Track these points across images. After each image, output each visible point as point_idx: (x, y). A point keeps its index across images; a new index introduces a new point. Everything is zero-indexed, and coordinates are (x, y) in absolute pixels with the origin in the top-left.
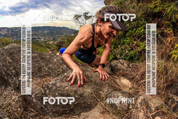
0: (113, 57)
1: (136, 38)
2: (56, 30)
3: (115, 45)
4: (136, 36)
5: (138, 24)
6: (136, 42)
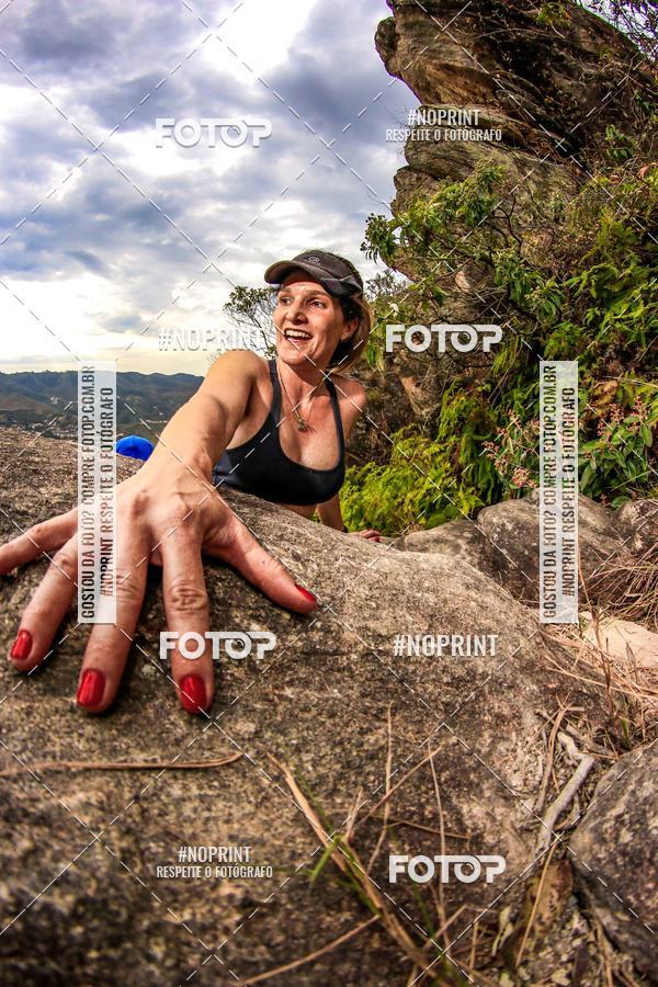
0: (473, 503)
1: (609, 359)
2: (141, 394)
3: (477, 432)
4: (610, 351)
5: (605, 280)
6: (614, 384)
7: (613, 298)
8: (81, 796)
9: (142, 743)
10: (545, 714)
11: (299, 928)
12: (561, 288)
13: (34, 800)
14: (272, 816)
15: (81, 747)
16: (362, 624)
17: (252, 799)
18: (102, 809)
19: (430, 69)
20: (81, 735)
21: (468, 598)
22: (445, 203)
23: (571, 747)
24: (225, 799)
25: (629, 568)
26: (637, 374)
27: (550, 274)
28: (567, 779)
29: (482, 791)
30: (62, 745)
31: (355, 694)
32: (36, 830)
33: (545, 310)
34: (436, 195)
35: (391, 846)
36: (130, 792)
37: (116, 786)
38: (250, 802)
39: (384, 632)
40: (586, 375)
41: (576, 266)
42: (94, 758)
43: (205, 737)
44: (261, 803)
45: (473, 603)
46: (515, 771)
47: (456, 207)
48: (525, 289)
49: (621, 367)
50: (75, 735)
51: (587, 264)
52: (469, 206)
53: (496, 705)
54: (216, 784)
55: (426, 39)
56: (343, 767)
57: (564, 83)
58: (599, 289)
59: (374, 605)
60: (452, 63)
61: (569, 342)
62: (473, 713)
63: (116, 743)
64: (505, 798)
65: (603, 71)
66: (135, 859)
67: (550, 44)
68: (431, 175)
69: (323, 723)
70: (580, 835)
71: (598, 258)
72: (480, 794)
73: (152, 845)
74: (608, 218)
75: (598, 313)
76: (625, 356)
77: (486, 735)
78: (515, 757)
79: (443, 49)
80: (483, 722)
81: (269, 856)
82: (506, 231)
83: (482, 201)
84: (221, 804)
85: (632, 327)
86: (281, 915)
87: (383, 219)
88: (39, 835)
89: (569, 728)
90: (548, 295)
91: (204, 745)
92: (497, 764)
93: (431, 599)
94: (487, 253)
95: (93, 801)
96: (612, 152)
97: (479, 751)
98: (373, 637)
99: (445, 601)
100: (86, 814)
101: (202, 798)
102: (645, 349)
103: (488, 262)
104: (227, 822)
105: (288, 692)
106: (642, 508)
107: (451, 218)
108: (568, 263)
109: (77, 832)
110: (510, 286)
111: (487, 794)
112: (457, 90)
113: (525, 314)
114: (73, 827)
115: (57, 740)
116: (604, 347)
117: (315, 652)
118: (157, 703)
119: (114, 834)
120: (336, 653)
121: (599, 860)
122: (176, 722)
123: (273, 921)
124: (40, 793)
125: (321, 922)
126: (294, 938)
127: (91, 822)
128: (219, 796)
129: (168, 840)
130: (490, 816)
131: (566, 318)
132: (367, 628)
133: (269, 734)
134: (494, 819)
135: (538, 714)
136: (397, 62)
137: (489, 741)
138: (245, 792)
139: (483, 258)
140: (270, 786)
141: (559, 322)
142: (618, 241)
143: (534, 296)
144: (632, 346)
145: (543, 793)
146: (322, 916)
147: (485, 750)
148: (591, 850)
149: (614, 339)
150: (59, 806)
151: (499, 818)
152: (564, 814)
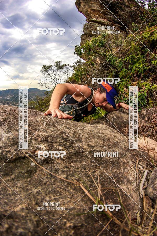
0: (104, 113)
1: (135, 77)
4: (135, 75)
5: (133, 58)
6: (136, 83)
7: (135, 63)
8: (20, 206)
9: (35, 186)
10: (134, 161)
11: (90, 230)
12: (122, 61)
13: (6, 211)
14: (76, 200)
15: (17, 190)
16: (87, 144)
17: (69, 197)
18: (27, 209)
19: (89, 10)
20: (17, 187)
21: (111, 135)
22: (93, 42)
23: (142, 168)
24: (62, 198)
25: (145, 125)
26: (142, 80)
27: (119, 58)
28: (143, 176)
29: (124, 182)
30: (12, 191)
31: (89, 162)
32: (9, 220)
33: (119, 66)
34: (91, 40)
35: (107, 201)
36: (34, 202)
37: (30, 201)
38: (69, 198)
39: (93, 145)
40: (129, 81)
41: (126, 56)
42: (22, 193)
43: (52, 181)
44: (72, 197)
45: (112, 136)
46: (130, 176)
47: (96, 43)
48: (114, 61)
49: (138, 79)
50: (15, 187)
51: (128, 55)
52: (99, 42)
53: (123, 160)
54: (58, 194)
55: (88, 3)
56: (91, 183)
57: (121, 13)
58: (132, 61)
59: (89, 138)
60: (94, 9)
61: (125, 73)
62: (118, 163)
63: (27, 187)
64: (130, 183)
65: (131, 10)
66: (40, 223)
67: (118, 4)
68: (90, 36)
69: (83, 172)
70: (149, 189)
71: (131, 53)
72: (124, 183)
73: (44, 217)
74: (133, 44)
75: (132, 66)
76: (139, 76)
77: (122, 168)
78: (129, 173)
79: (92, 5)
80: (121, 165)
81: (77, 212)
82: (108, 48)
83: (102, 41)
84: (61, 200)
85: (140, 69)
86: (84, 227)
87: (79, 46)
88: (10, 222)
89: (140, 164)
90: (119, 63)
91: (53, 183)
92: (126, 175)
93: (102, 135)
94: (104, 53)
95: (24, 207)
96: (133, 29)
97: (121, 172)
98: (91, 146)
99: (106, 136)
100: (23, 212)
101: (55, 199)
102: (143, 74)
103: (105, 55)
104: (64, 205)
105: (72, 164)
106: (146, 111)
107: (95, 45)
108: (124, 55)
109: (21, 219)
110: (110, 61)
111: (126, 183)
112: (96, 15)
113: (114, 67)
114: (20, 217)
115: (10, 190)
116: (133, 74)
117: (77, 153)
118: (37, 173)
119: (33, 217)
120: (83, 152)
121: (155, 194)
122: (44, 178)
123: (82, 230)
124: (8, 208)
125: (95, 226)
126: (89, 233)
127: (25, 214)
128: (60, 198)
129: (49, 214)
130: (128, 188)
131: (124, 68)
132: (89, 145)
133: (70, 177)
134: (128, 189)
135: (132, 161)
136: (81, 9)
137: (123, 169)
138: (67, 195)
139: (103, 54)
140: (73, 192)
141: (122, 69)
142: (136, 49)
143: (116, 63)
144: (140, 74)
145: (138, 180)
146: (95, 225)
147: (122, 172)
148: (153, 192)
149: (136, 72)
150: (14, 211)
151: (129, 188)
152: (144, 185)
